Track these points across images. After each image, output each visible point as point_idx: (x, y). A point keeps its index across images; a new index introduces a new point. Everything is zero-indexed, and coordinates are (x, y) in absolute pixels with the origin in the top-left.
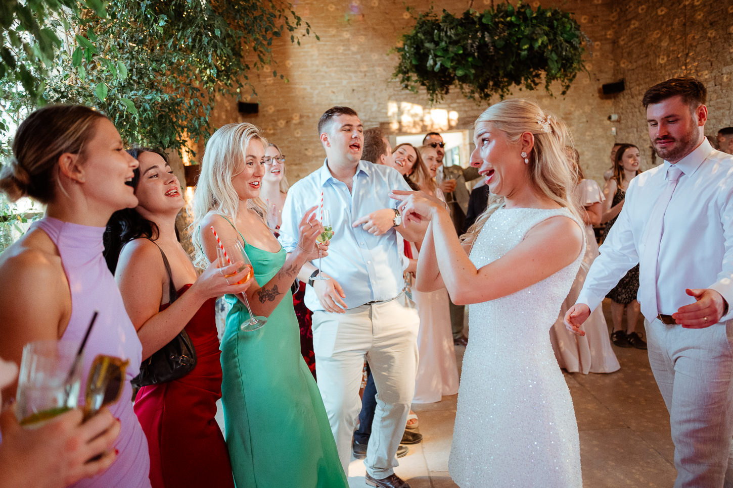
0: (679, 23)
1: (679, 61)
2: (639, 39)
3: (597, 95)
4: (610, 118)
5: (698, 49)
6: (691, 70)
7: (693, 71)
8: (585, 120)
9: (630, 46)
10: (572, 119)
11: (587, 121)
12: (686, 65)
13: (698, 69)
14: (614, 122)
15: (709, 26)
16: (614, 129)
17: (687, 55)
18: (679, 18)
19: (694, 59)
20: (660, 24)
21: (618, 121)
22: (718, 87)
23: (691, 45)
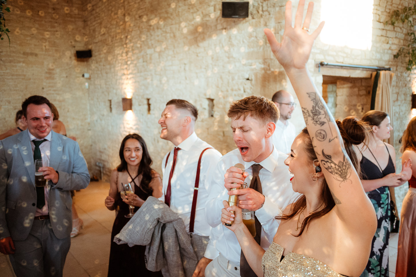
0: (121, 13)
1: (122, 41)
2: (99, 21)
3: (73, 58)
4: (83, 76)
5: (133, 34)
6: (129, 48)
7: (130, 50)
8: (65, 75)
9: (94, 26)
10: (54, 74)
11: (67, 77)
12: (126, 44)
13: (134, 48)
14: (87, 79)
15: (138, 18)
16: (87, 84)
17: (127, 37)
18: (121, 9)
19: (130, 41)
20: (110, 12)
21: (89, 79)
22: (145, 63)
23: (129, 31)
